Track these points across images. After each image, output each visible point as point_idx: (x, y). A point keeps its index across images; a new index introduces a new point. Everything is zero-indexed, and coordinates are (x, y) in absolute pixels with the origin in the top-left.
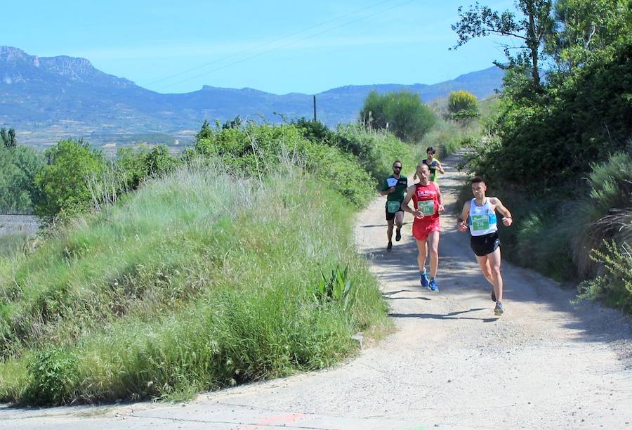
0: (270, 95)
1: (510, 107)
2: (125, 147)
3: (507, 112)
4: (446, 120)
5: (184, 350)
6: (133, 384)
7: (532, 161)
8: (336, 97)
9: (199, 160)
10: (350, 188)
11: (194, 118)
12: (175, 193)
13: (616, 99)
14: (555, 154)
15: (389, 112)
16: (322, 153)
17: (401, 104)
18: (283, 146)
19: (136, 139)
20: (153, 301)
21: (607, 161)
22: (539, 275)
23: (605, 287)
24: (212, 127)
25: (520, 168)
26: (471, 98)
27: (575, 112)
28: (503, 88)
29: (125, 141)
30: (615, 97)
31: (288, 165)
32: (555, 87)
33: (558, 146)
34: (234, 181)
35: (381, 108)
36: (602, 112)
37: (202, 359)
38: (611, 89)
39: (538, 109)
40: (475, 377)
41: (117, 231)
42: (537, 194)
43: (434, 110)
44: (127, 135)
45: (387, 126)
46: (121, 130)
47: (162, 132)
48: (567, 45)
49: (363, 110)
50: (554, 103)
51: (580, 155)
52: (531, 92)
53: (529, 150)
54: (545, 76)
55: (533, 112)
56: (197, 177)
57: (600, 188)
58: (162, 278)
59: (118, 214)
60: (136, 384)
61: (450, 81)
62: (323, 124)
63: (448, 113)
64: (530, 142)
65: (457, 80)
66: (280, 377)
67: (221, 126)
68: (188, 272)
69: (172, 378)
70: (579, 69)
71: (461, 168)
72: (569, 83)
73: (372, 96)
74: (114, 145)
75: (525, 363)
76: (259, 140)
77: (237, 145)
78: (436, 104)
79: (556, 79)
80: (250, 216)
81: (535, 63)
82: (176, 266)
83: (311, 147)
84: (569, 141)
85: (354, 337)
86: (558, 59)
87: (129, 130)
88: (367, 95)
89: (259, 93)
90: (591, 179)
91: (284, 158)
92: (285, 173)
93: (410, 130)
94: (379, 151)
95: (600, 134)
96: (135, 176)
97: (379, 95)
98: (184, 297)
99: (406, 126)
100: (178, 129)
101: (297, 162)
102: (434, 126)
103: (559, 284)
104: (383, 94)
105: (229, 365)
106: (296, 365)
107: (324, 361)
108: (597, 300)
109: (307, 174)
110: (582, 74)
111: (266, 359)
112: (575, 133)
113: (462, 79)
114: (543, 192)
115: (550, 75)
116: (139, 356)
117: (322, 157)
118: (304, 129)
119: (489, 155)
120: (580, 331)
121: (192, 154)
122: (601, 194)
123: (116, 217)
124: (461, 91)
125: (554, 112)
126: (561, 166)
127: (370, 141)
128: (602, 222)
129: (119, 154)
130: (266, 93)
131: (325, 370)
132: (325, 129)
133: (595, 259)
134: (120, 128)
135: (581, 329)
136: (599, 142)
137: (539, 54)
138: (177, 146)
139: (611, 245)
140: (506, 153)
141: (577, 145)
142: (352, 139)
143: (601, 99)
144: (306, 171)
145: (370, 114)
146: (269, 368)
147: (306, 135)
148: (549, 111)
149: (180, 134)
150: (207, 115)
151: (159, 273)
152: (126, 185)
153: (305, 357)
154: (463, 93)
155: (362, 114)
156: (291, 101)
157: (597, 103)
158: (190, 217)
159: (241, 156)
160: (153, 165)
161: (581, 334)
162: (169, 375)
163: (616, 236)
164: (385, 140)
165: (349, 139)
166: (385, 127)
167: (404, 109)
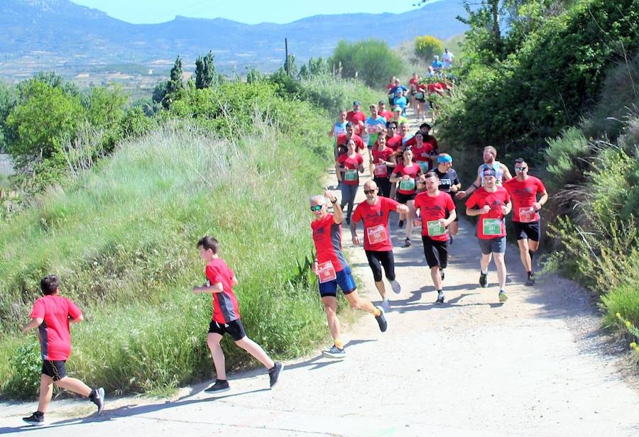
7: (493, 127)
8: (307, 26)
14: (515, 120)
15: (358, 60)
17: (369, 53)
21: (562, 137)
23: (562, 264)
26: (436, 43)
33: (518, 113)
35: (351, 57)
36: (557, 80)
38: (564, 58)
43: (401, 54)
45: (357, 75)
51: (538, 121)
57: (555, 163)
63: (415, 58)
64: (491, 109)
73: (342, 45)
78: (403, 48)
81: (496, 17)
84: (527, 107)
90: (547, 153)
93: (379, 77)
94: (349, 102)
95: (556, 102)
97: (348, 44)
99: (375, 72)
102: (402, 72)
112: (533, 101)
114: (504, 158)
122: (557, 169)
126: (521, 133)
128: (558, 197)
133: (551, 235)
136: (555, 110)
137: (499, 9)
139: (565, 221)
141: (534, 111)
145: (340, 63)
154: (428, 38)
156: (263, 30)
164: (355, 90)
165: (320, 93)
166: (354, 76)
167: (372, 58)
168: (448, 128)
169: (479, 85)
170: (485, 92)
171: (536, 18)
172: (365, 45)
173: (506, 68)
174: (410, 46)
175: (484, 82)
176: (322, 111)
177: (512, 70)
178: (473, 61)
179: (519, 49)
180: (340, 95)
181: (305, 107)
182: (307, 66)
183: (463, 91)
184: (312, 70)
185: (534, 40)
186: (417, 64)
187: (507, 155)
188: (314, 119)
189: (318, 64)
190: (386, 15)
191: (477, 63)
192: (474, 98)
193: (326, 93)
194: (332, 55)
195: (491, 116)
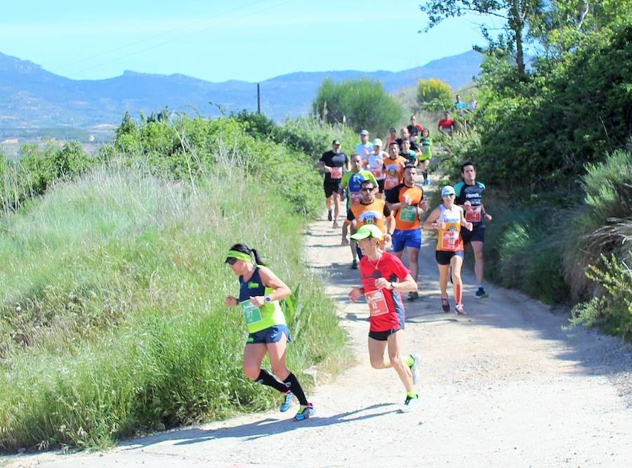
0: (206, 82)
1: (491, 99)
2: (28, 143)
3: (488, 104)
5: (102, 388)
6: (40, 430)
7: (516, 163)
8: (284, 85)
9: (119, 159)
10: (301, 194)
11: (113, 109)
12: (90, 198)
13: (614, 90)
14: (543, 154)
15: (347, 104)
16: (267, 152)
17: (361, 95)
18: (221, 144)
19: (43, 134)
20: (63, 329)
21: (605, 163)
22: (525, 297)
23: (603, 311)
24: (135, 120)
25: (503, 171)
26: (444, 88)
27: (567, 104)
28: (482, 77)
29: (30, 136)
30: (612, 88)
31: (226, 166)
32: (543, 75)
33: (547, 145)
34: (162, 185)
35: (337, 100)
36: (597, 104)
37: (123, 399)
38: (607, 78)
39: (523, 100)
40: (450, 418)
41: (20, 245)
42: (523, 201)
43: (401, 101)
44: (31, 129)
45: (344, 119)
46: (24, 123)
47: (75, 125)
48: (556, 25)
49: (315, 101)
50: (541, 93)
51: (573, 154)
52: (516, 80)
53: (513, 149)
54: (530, 62)
55: (516, 105)
56: (118, 180)
57: (595, 193)
58: (76, 301)
59: (21, 225)
60: (43, 429)
61: (419, 68)
62: (269, 118)
63: (417, 105)
64: (514, 140)
65: (427, 66)
66: (217, 420)
67: (146, 119)
68: (107, 294)
69: (87, 422)
70: (570, 54)
71: (433, 171)
72: (559, 71)
73: (326, 85)
74: (15, 141)
75: (510, 401)
76: (192, 137)
77: (166, 142)
78: (403, 95)
79: (544, 66)
80: (181, 227)
81: (520, 47)
82: (91, 287)
83: (255, 145)
84: (559, 138)
85: (306, 372)
86: (546, 43)
87: (35, 124)
88: (321, 85)
89: (191, 80)
90: (585, 183)
91: (222, 157)
92: (223, 175)
95: (596, 130)
96: (42, 178)
97: (335, 83)
98: (101, 324)
99: (367, 119)
100: (93, 122)
101: (237, 163)
102: (401, 120)
103: (549, 307)
104: (339, 82)
105: (157, 406)
106: (237, 405)
107: (272, 401)
108: (594, 325)
109: (250, 177)
110: (574, 60)
111: (201, 398)
112: (567, 130)
113: (433, 65)
114: (529, 199)
115: (536, 61)
116: (48, 395)
117: (267, 157)
118: (247, 123)
119: (467, 155)
120: (575, 363)
121: (110, 152)
122: (597, 201)
123: (18, 227)
124: (432, 80)
125: (542, 104)
126: (551, 169)
127: (325, 138)
128: (599, 234)
129: (21, 153)
130: (201, 81)
131: (271, 411)
132: (271, 123)
133: (592, 277)
134: (23, 120)
135: (575, 360)
136: (594, 140)
137: (523, 36)
138: (92, 142)
139: (610, 260)
140: (485, 151)
141: (568, 143)
142: (303, 135)
143: (597, 89)
144: (248, 174)
145: (325, 105)
146: (205, 410)
147: (248, 130)
148: (535, 102)
149: (96, 129)
150: (128, 106)
151: (71, 296)
152: (31, 189)
153: (248, 396)
154: (434, 82)
155: (315, 106)
156: (230, 89)
157: (592, 95)
158: (109, 228)
159: (170, 155)
160: (63, 165)
161: (575, 366)
162: (83, 417)
163: (615, 250)
164: (343, 137)
165: (299, 135)
166: (342, 121)
167: (365, 100)
174: (412, 92)
183: (478, 131)
186: (419, 113)
187: (533, 196)
190: (381, 73)
193: (306, 138)
194: (316, 97)
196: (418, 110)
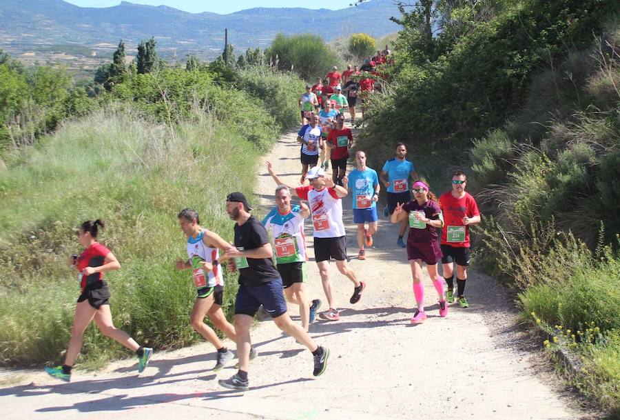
0: (185, 13)
4: (347, 60)
8: (246, 17)
11: (112, 31)
14: (442, 119)
15: (294, 54)
17: (305, 47)
19: (55, 49)
21: (487, 138)
26: (370, 41)
29: (44, 51)
33: (445, 112)
35: (287, 50)
36: (485, 83)
43: (336, 50)
44: (46, 45)
45: (292, 68)
46: (41, 40)
51: (465, 122)
57: (480, 163)
63: (349, 53)
64: (421, 107)
73: (279, 39)
74: (34, 54)
78: (338, 44)
81: (428, 19)
84: (455, 107)
89: (175, 11)
90: (472, 154)
93: (314, 71)
95: (483, 104)
97: (286, 38)
99: (310, 66)
112: (460, 102)
122: (481, 169)
126: (448, 132)
128: (481, 196)
130: (182, 12)
134: (40, 37)
136: (482, 112)
137: (432, 12)
138: (94, 57)
139: (489, 220)
141: (461, 112)
145: (277, 57)
149: (98, 47)
150: (124, 29)
154: (362, 36)
156: (204, 19)
157: (482, 75)
164: (290, 82)
165: (256, 83)
166: (290, 69)
167: (308, 51)
168: (378, 124)
169: (410, 84)
170: (416, 90)
171: (468, 22)
172: (302, 39)
173: (436, 69)
174: (345, 42)
175: (414, 81)
176: (258, 100)
177: (442, 71)
178: (405, 60)
179: (450, 51)
180: (276, 86)
181: (241, 96)
182: (244, 56)
183: (394, 89)
184: (249, 61)
185: (464, 44)
186: (351, 60)
187: (433, 153)
188: (249, 108)
189: (255, 54)
190: (322, 11)
191: (409, 63)
192: (404, 96)
193: (262, 84)
194: (270, 47)
195: (419, 114)
196: (349, 56)
